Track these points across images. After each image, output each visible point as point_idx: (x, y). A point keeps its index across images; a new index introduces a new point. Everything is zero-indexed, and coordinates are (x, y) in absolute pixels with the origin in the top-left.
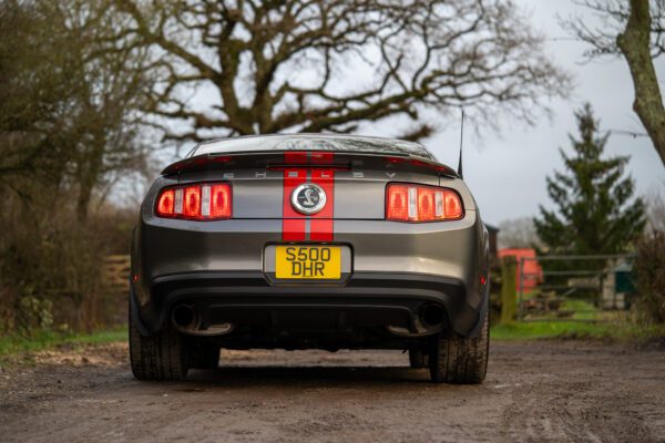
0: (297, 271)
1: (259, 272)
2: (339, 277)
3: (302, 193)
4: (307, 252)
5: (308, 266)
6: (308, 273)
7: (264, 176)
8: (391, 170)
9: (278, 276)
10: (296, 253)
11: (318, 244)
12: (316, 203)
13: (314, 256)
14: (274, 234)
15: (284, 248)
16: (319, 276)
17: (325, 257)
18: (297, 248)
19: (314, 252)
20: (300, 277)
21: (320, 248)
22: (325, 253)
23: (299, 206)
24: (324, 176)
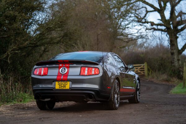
0: (60, 87)
1: (52, 87)
2: (69, 88)
3: (62, 70)
4: (62, 83)
5: (62, 86)
6: (62, 87)
7: (54, 66)
8: (82, 64)
9: (56, 88)
10: (60, 83)
11: (65, 81)
12: (65, 72)
13: (64, 84)
14: (55, 79)
15: (58, 82)
16: (65, 88)
17: (66, 84)
18: (60, 82)
19: (64, 83)
20: (61, 88)
21: (65, 82)
22: (66, 83)
23: (61, 72)
24: (67, 65)
